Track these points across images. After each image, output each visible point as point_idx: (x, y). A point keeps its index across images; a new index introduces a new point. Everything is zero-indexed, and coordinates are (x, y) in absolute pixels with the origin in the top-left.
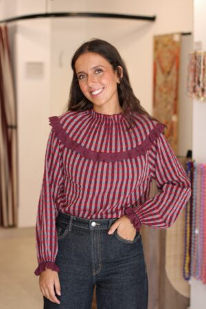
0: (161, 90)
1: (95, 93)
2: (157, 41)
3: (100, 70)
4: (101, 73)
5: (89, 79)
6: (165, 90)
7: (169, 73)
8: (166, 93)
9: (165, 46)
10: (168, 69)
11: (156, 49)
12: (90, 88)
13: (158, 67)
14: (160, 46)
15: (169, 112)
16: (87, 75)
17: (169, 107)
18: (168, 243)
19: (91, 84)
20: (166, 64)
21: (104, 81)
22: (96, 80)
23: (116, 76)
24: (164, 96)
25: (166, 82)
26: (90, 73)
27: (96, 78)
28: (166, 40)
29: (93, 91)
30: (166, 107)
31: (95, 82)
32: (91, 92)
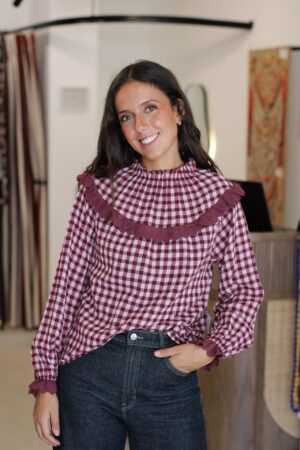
0: (259, 131)
1: (147, 141)
2: (255, 59)
3: (152, 107)
4: (155, 111)
5: (138, 121)
6: (265, 131)
7: (272, 106)
8: (267, 135)
9: (266, 65)
10: (270, 100)
11: (252, 70)
12: (139, 134)
13: (256, 96)
14: (259, 66)
15: (271, 163)
16: (134, 115)
17: (272, 156)
18: (269, 357)
19: (140, 129)
20: (267, 92)
21: (159, 123)
22: (148, 123)
23: (176, 114)
24: (264, 140)
25: (267, 119)
26: (138, 111)
27: (148, 119)
28: (268, 56)
29: (143, 139)
30: (267, 155)
31: (146, 125)
32: (140, 141)
